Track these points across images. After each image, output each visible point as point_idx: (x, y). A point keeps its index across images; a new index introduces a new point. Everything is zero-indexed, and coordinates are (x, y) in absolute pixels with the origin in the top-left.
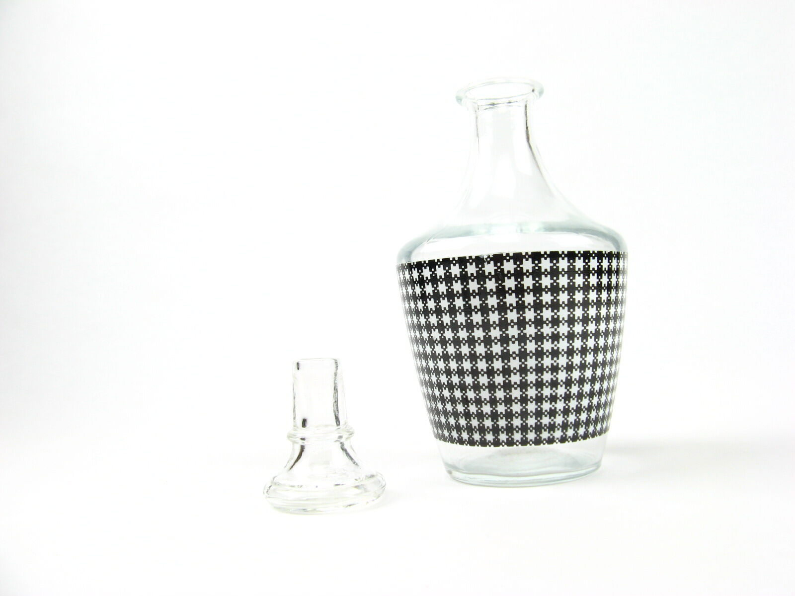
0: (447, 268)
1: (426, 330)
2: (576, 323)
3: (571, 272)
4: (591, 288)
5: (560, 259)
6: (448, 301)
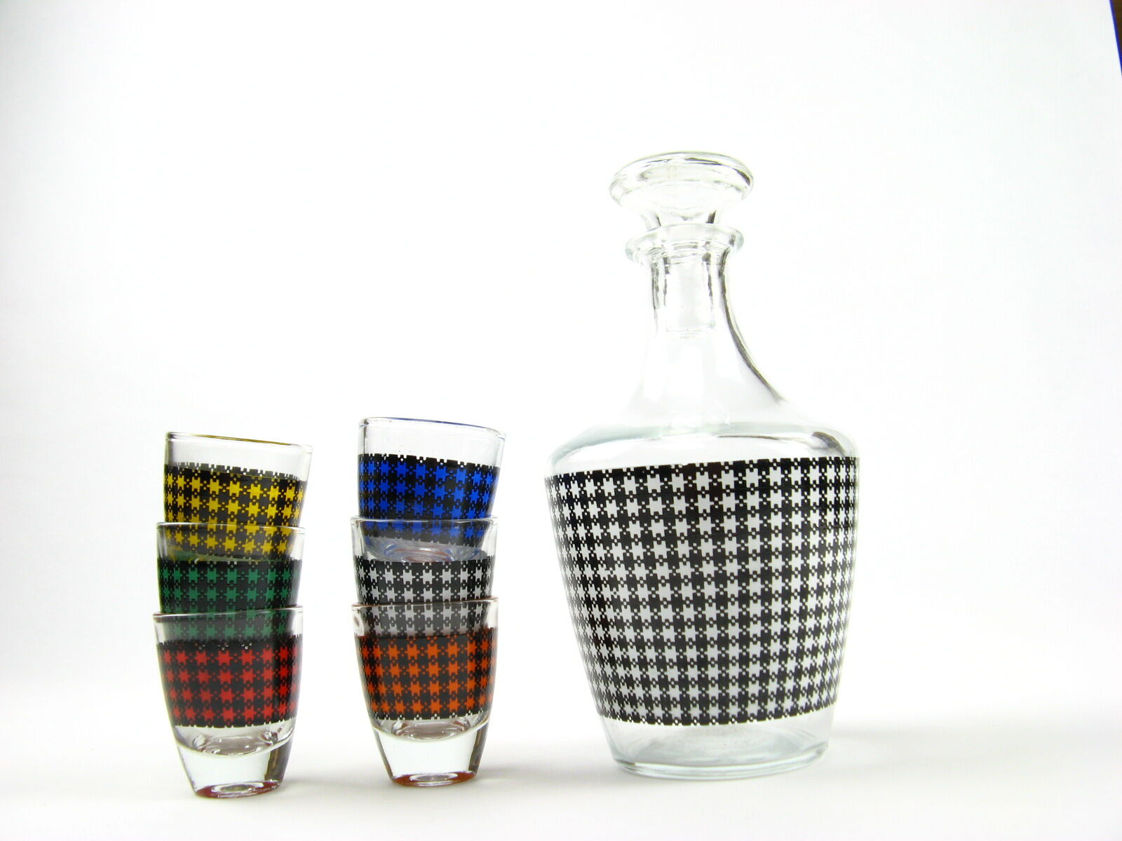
0: (618, 483)
1: (589, 565)
2: (793, 556)
3: (786, 487)
4: (812, 508)
5: (748, 471)
6: (601, 527)
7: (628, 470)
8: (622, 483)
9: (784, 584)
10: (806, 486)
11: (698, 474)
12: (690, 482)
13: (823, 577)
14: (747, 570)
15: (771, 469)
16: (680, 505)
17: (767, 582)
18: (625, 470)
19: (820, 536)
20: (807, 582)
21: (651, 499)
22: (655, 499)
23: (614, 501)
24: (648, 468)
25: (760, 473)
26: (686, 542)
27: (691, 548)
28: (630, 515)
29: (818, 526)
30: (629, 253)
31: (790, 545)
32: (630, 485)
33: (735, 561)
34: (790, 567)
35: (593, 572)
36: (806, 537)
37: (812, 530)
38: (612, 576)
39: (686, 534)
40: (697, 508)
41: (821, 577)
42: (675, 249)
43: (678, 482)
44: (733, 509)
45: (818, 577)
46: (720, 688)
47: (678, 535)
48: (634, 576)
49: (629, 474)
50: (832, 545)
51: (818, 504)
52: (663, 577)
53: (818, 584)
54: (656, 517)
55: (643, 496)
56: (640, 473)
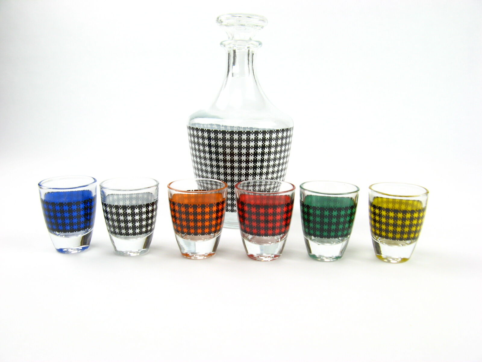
21: (219, 141)
22: (220, 141)
25: (255, 135)
40: (233, 145)
43: (228, 136)
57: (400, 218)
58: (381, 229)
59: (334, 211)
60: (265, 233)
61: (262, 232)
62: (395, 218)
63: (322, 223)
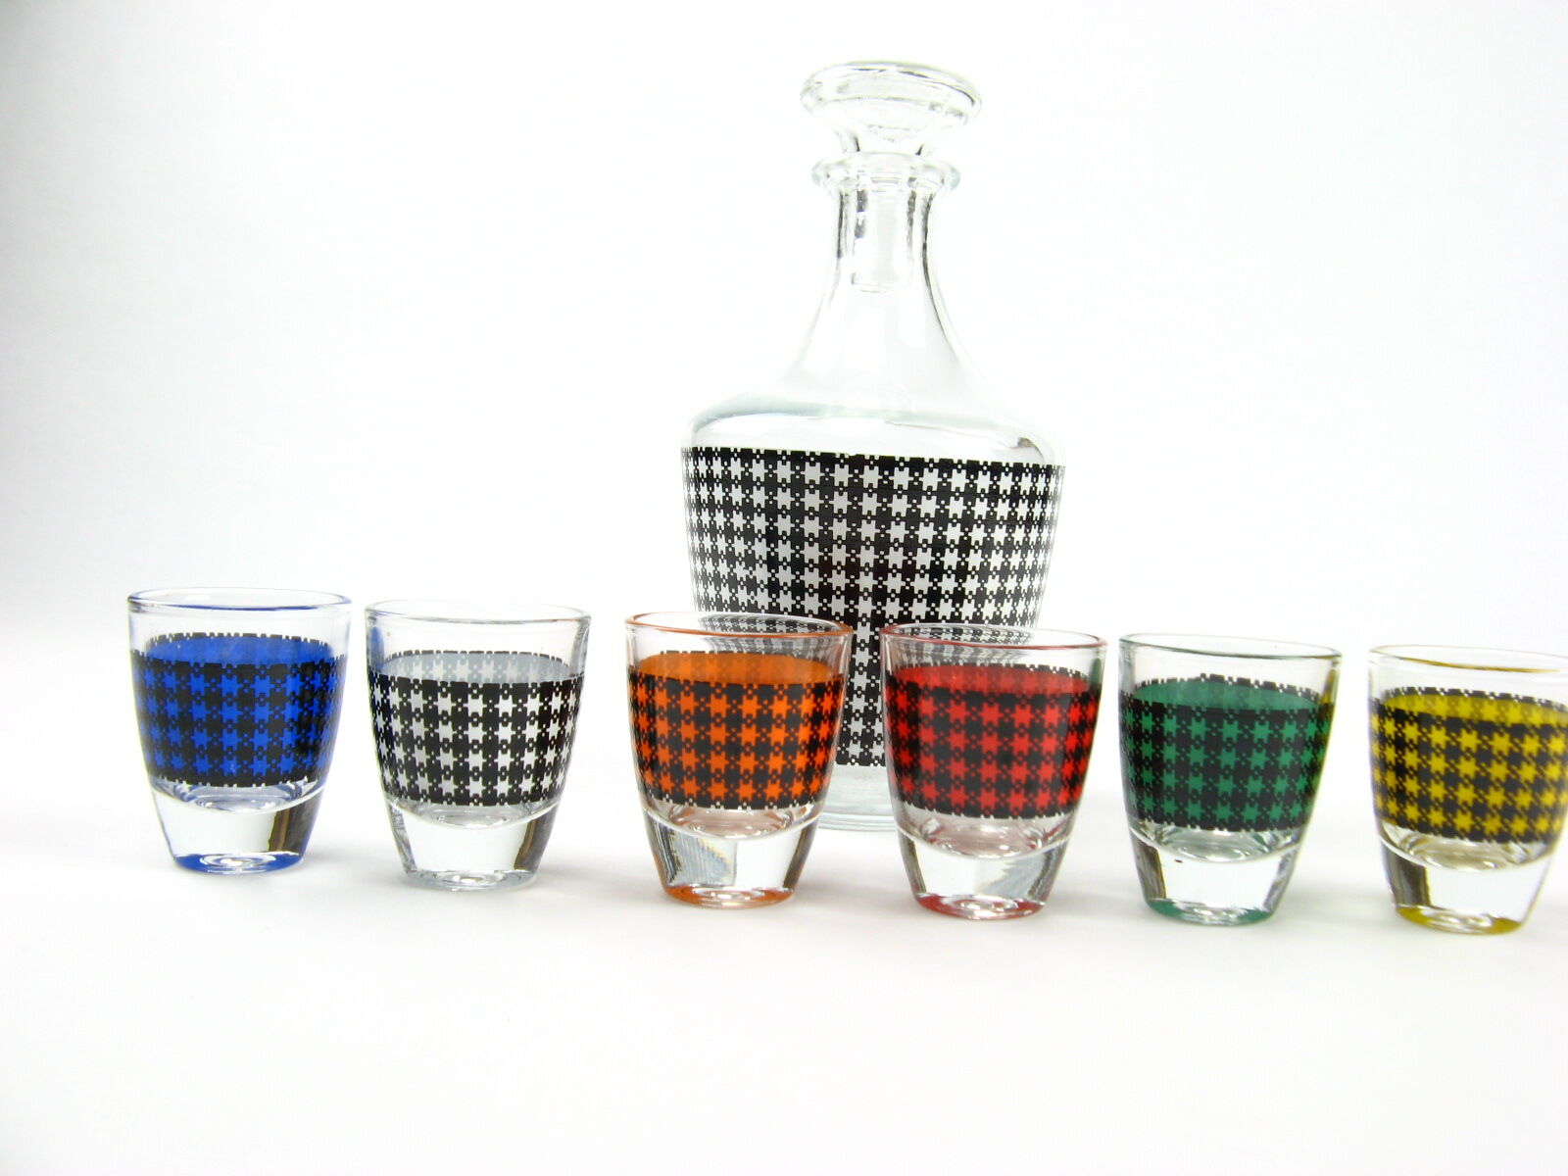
0: (770, 467)
1: (725, 561)
4: (997, 523)
5: (926, 470)
6: (744, 518)
7: (784, 453)
8: (775, 467)
9: (953, 609)
10: (994, 495)
11: (867, 468)
12: (856, 476)
13: (1002, 605)
14: (912, 588)
15: (955, 471)
16: (841, 502)
17: (933, 605)
18: (779, 453)
19: (1004, 556)
20: (982, 610)
23: (763, 489)
24: (808, 454)
26: (844, 547)
27: (849, 555)
28: (780, 507)
29: (1002, 544)
30: (816, 178)
31: (967, 564)
32: (784, 472)
33: (899, 575)
34: (964, 589)
35: (729, 570)
36: (986, 556)
37: (995, 548)
38: (751, 577)
39: (844, 538)
41: (999, 605)
42: (874, 182)
44: (903, 515)
45: (996, 605)
46: (865, 723)
47: (835, 538)
48: (777, 580)
49: (784, 458)
50: (1017, 568)
51: (1006, 518)
52: (811, 586)
53: (994, 613)
54: (811, 514)
55: (798, 486)
56: (798, 458)
57: (1500, 753)
58: (1424, 802)
59: (1257, 724)
60: (997, 805)
61: (988, 798)
62: (1484, 756)
63: (1212, 770)
